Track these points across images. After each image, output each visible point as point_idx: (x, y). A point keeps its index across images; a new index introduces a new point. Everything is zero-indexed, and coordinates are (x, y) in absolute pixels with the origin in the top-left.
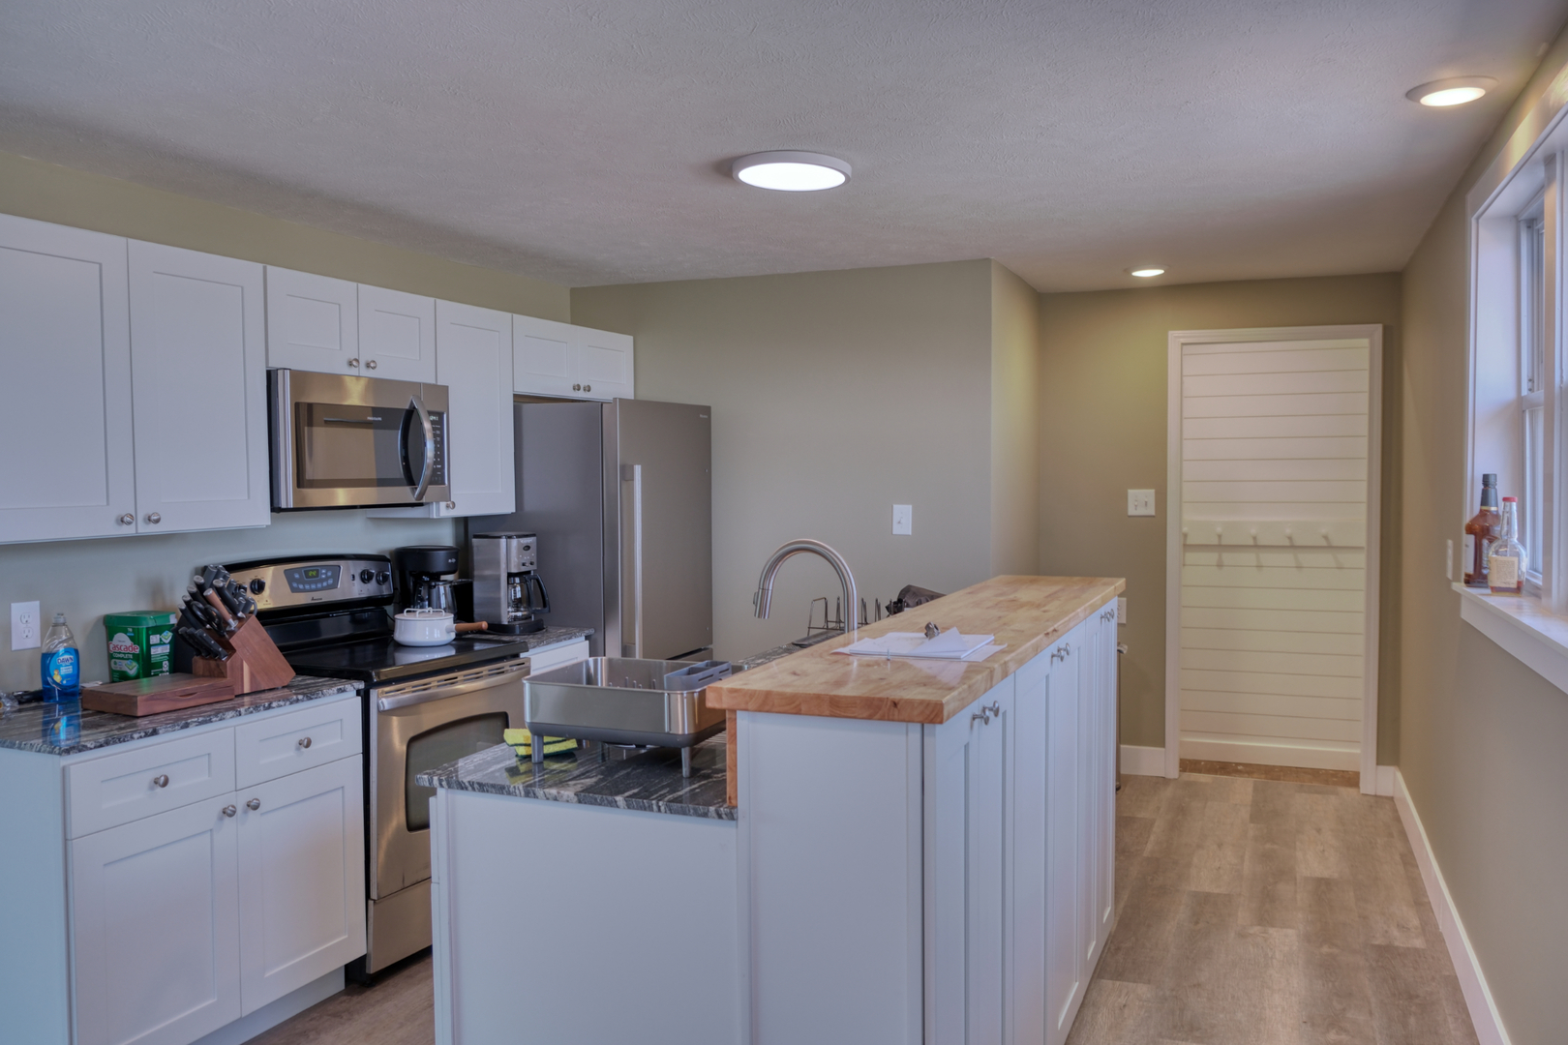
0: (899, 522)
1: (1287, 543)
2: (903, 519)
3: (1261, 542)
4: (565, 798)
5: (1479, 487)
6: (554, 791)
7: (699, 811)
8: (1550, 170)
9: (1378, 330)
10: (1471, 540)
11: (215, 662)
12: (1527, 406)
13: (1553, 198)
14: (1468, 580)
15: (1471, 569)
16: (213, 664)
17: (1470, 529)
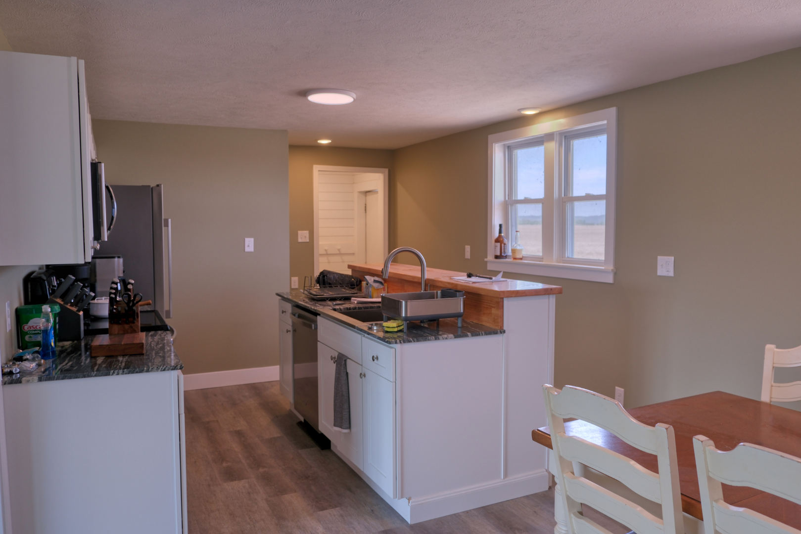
0: (249, 246)
1: (338, 252)
2: (250, 244)
3: (329, 252)
4: (450, 337)
5: (497, 228)
6: (446, 336)
7: (495, 332)
8: (549, 137)
9: (386, 171)
10: (498, 244)
11: (128, 326)
12: (510, 203)
13: (552, 146)
14: (497, 257)
15: (498, 254)
16: (127, 326)
17: (497, 241)
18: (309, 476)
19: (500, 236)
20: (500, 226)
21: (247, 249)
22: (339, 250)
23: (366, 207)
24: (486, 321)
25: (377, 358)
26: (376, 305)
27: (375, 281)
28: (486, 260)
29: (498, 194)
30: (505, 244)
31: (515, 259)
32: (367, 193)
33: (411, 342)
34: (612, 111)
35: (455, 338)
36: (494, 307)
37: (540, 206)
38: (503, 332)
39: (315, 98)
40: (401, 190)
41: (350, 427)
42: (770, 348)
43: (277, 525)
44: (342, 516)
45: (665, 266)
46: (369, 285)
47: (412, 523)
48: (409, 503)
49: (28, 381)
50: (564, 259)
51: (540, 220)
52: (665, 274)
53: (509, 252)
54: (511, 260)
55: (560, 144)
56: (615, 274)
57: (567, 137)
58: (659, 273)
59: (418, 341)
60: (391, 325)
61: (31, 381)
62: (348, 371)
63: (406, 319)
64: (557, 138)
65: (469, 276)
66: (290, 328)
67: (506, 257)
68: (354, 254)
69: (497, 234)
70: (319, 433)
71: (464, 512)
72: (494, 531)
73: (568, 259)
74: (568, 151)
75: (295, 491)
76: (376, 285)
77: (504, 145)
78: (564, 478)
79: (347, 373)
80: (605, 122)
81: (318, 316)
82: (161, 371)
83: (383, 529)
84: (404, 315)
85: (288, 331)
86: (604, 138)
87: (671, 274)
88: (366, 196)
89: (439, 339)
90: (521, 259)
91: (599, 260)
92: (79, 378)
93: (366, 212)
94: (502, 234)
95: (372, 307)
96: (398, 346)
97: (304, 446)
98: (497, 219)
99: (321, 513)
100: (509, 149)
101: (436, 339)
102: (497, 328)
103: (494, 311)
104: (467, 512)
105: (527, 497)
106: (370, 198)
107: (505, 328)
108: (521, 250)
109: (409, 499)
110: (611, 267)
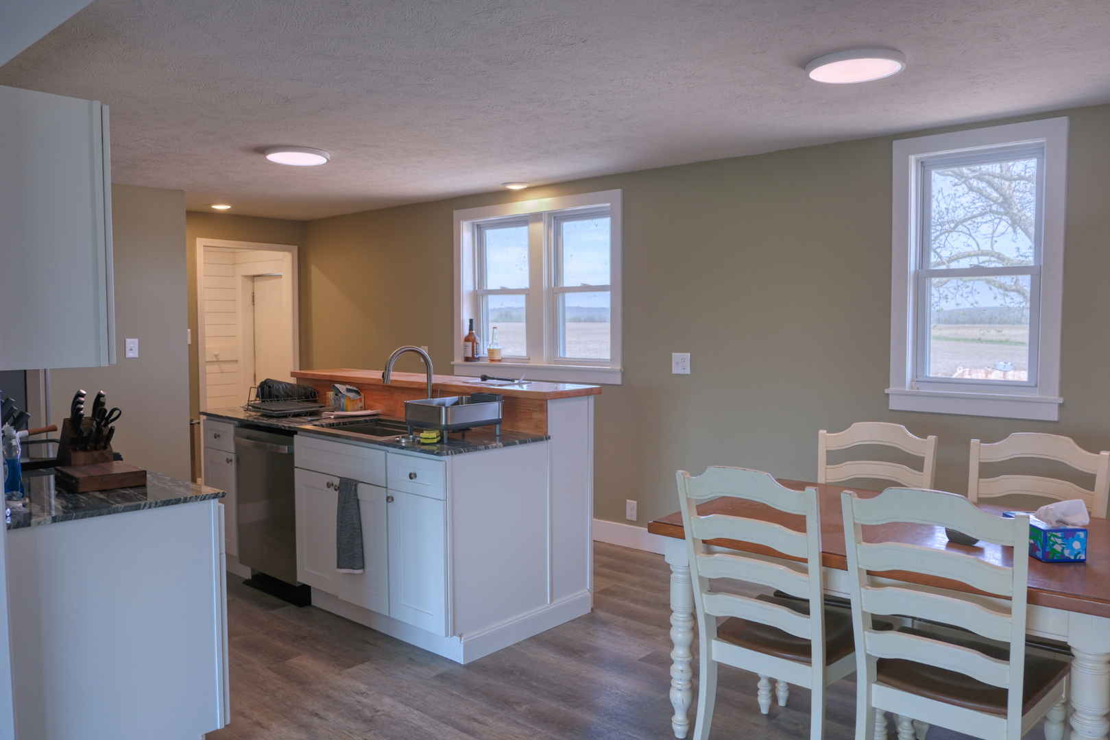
0: (131, 349)
2: (132, 347)
5: (467, 325)
7: (541, 439)
8: (535, 217)
9: (296, 248)
10: (470, 344)
11: (99, 452)
12: (480, 294)
13: (539, 227)
14: (467, 359)
15: (470, 355)
16: (96, 453)
17: (467, 339)
18: (306, 637)
19: (471, 334)
20: (471, 321)
21: (130, 355)
22: (216, 356)
23: (253, 296)
24: (524, 427)
25: (415, 476)
26: (362, 419)
27: (348, 390)
28: (452, 363)
29: (467, 282)
30: (477, 343)
31: (492, 361)
32: (255, 278)
33: (462, 452)
34: (617, 193)
35: (504, 446)
36: (536, 411)
37: (523, 297)
38: (548, 438)
39: (276, 157)
40: (316, 275)
41: (363, 567)
42: (822, 432)
43: (304, 690)
44: (377, 669)
45: (681, 363)
46: (340, 395)
47: (465, 663)
48: (461, 640)
49: (39, 523)
50: (555, 359)
51: (524, 313)
52: (681, 372)
53: (483, 351)
54: (487, 362)
55: (549, 226)
56: (623, 374)
57: (556, 219)
58: (674, 372)
59: (469, 451)
60: (430, 436)
61: (43, 523)
62: (359, 498)
63: (447, 428)
64: (545, 218)
65: (484, 378)
66: (233, 457)
67: (478, 359)
68: (237, 361)
69: (466, 332)
70: (297, 585)
71: (515, 644)
72: (557, 657)
73: (561, 359)
74: (558, 234)
75: (300, 655)
76: (351, 395)
77: (473, 223)
78: (696, 559)
79: (358, 500)
80: (609, 204)
81: (295, 436)
82: (201, 500)
83: (436, 674)
84: (444, 424)
85: (229, 461)
86: (606, 221)
87: (688, 371)
88: (253, 282)
89: (489, 448)
90: (499, 361)
91: (599, 359)
92: (102, 515)
93: (254, 304)
94: (474, 332)
95: (358, 422)
96: (447, 458)
97: (274, 607)
98: (466, 314)
99: (349, 670)
100: (479, 230)
101: (486, 449)
102: (540, 434)
103: (535, 415)
104: (519, 644)
105: (573, 621)
106: (260, 285)
107: (549, 434)
108: (499, 350)
109: (460, 636)
110: (618, 367)
